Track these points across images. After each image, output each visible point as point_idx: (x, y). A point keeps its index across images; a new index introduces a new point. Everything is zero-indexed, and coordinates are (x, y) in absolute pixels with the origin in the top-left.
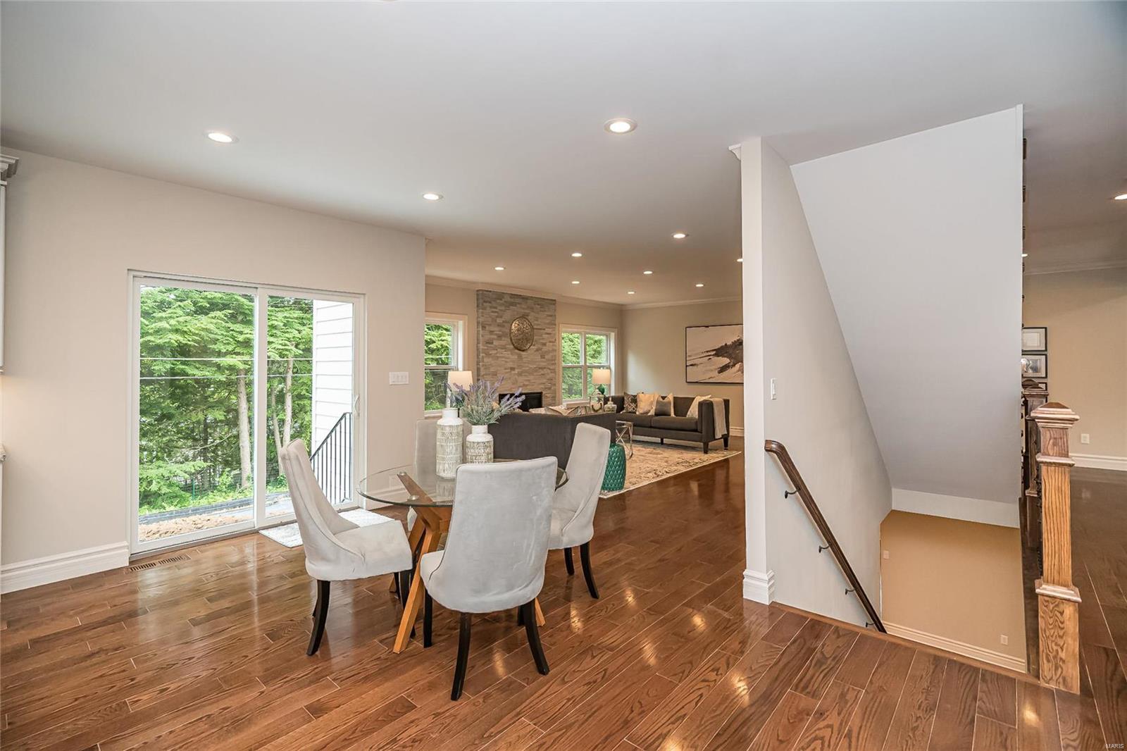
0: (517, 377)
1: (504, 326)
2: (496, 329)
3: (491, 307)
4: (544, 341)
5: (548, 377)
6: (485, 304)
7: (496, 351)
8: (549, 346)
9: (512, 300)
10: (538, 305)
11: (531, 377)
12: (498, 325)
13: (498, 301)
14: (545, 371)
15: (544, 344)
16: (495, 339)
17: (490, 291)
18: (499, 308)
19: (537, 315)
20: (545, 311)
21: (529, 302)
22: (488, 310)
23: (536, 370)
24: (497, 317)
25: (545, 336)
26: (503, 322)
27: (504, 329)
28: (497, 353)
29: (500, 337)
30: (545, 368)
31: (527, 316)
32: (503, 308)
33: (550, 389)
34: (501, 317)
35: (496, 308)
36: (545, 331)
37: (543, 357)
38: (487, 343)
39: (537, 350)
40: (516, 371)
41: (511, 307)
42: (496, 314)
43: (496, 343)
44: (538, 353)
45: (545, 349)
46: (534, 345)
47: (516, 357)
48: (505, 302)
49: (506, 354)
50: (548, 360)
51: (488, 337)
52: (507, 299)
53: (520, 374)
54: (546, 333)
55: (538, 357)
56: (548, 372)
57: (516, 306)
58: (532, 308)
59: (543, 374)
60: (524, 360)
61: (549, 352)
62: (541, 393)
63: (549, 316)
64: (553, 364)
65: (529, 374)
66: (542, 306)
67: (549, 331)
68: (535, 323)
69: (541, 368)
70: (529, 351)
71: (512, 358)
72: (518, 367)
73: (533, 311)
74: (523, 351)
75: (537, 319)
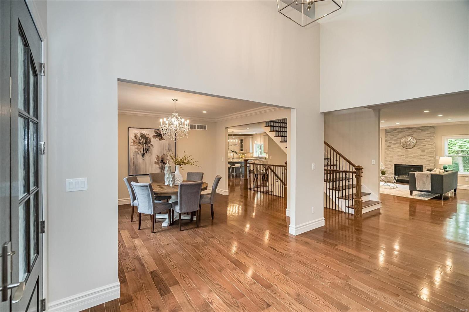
0: (405, 158)
1: (397, 140)
2: (393, 142)
3: (390, 134)
4: (423, 144)
5: (427, 159)
6: (387, 134)
7: (392, 149)
8: (428, 146)
9: (402, 130)
10: (420, 130)
11: (414, 159)
12: (394, 140)
13: (394, 132)
15: (425, 146)
16: (392, 145)
17: (390, 129)
18: (394, 134)
21: (413, 130)
22: (389, 135)
23: (417, 156)
24: (393, 137)
26: (397, 138)
27: (397, 141)
28: (393, 150)
29: (395, 144)
30: (425, 156)
31: (413, 135)
32: (397, 134)
34: (396, 137)
35: (393, 134)
37: (422, 151)
38: (388, 146)
39: (419, 148)
40: (404, 156)
41: (401, 133)
42: (393, 136)
43: (392, 146)
45: (425, 147)
46: (417, 146)
47: (405, 151)
48: (398, 131)
49: (398, 150)
50: (426, 152)
51: (388, 144)
52: (399, 130)
53: (407, 158)
54: (426, 141)
55: (420, 151)
56: (428, 157)
57: (405, 132)
58: (416, 131)
59: (424, 158)
60: (410, 152)
61: (428, 149)
62: (422, 166)
63: (429, 133)
64: (431, 154)
65: (414, 158)
66: (422, 130)
67: (429, 140)
68: (418, 137)
69: (422, 156)
70: (413, 149)
71: (402, 151)
72: (406, 155)
73: (416, 133)
74: (409, 149)
75: (419, 135)
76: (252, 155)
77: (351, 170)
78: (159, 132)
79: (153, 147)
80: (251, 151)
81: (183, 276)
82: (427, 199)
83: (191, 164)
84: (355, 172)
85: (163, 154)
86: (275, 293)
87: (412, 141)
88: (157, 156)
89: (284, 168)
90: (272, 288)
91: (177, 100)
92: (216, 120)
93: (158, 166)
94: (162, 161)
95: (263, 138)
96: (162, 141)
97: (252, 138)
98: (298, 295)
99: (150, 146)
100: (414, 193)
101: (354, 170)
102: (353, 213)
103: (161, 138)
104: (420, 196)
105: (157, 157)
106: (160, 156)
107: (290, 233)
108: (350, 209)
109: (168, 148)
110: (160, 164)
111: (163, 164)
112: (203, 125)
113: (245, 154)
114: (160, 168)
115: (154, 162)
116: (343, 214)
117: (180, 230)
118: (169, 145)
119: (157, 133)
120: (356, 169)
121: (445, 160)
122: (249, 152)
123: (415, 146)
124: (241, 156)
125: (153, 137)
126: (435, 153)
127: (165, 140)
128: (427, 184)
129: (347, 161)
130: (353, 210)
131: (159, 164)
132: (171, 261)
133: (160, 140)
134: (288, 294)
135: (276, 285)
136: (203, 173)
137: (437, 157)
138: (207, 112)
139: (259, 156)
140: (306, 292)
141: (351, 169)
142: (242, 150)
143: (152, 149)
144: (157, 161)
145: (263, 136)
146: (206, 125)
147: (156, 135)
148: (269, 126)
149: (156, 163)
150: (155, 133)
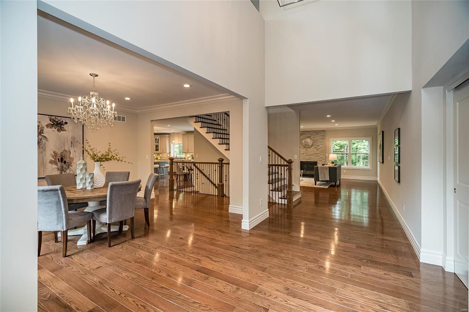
4: (318, 145)
5: (320, 157)
8: (321, 146)
9: (303, 133)
10: (315, 133)
11: (311, 157)
14: (319, 155)
15: (319, 146)
19: (315, 136)
20: (319, 135)
21: (311, 132)
23: (314, 154)
25: (319, 143)
31: (311, 137)
33: (321, 161)
36: (319, 141)
37: (317, 150)
39: (315, 148)
40: (305, 155)
41: (303, 135)
44: (315, 149)
45: (318, 147)
46: (313, 146)
47: (305, 150)
49: (300, 149)
50: (320, 151)
53: (306, 155)
54: (319, 142)
55: (315, 150)
56: (321, 155)
57: (305, 134)
58: (312, 134)
59: (318, 156)
60: (309, 151)
61: (321, 148)
62: (317, 162)
63: (321, 136)
64: (323, 152)
65: (311, 155)
66: (317, 133)
67: (321, 141)
68: (314, 139)
69: (317, 154)
70: (311, 148)
71: (303, 150)
72: (306, 153)
73: (313, 135)
74: (308, 148)
75: (315, 137)
76: (169, 155)
77: (282, 164)
78: (57, 120)
79: (47, 140)
80: (168, 151)
81: (141, 305)
82: (327, 187)
83: (118, 160)
84: (287, 166)
85: (64, 150)
86: (265, 294)
87: (310, 141)
88: (54, 152)
89: (217, 165)
90: (258, 289)
91: (97, 76)
92: (138, 111)
93: (56, 167)
94: (62, 159)
95: (182, 137)
96: (62, 132)
97: (169, 137)
98: (288, 289)
99: (41, 139)
100: (318, 183)
101: (286, 163)
102: (286, 203)
103: (61, 128)
104: (321, 185)
105: (53, 154)
106: (59, 153)
107: (242, 228)
108: (283, 200)
109: (72, 142)
110: (59, 164)
111: (63, 164)
112: (121, 116)
113: (161, 155)
114: (58, 169)
115: (48, 161)
116: (277, 205)
117: (110, 246)
118: (73, 138)
119: (54, 121)
120: (287, 162)
121: (333, 157)
122: (166, 153)
123: (312, 146)
124: (155, 157)
125: (47, 126)
126: (325, 151)
127: (66, 131)
128: (326, 175)
129: (279, 155)
130: (286, 200)
131: (56, 164)
132: (113, 290)
133: (58, 130)
134: (277, 290)
135: (260, 285)
136: (129, 173)
137: (327, 155)
138: (131, 99)
139: (177, 157)
140: (293, 284)
141: (283, 162)
142: (157, 150)
143: (45, 144)
144: (53, 160)
145: (182, 135)
146: (125, 117)
147: (52, 124)
148: (198, 122)
149: (51, 162)
150: (50, 120)
